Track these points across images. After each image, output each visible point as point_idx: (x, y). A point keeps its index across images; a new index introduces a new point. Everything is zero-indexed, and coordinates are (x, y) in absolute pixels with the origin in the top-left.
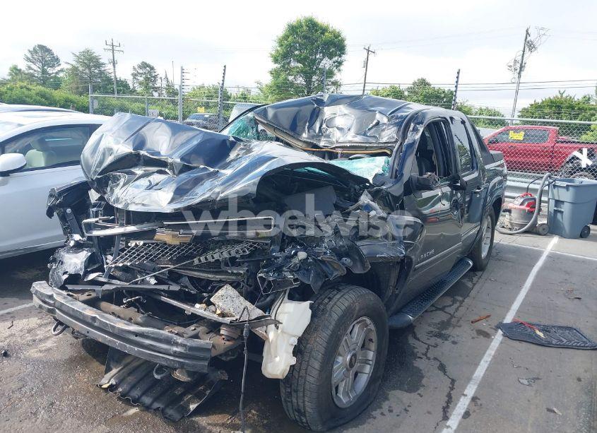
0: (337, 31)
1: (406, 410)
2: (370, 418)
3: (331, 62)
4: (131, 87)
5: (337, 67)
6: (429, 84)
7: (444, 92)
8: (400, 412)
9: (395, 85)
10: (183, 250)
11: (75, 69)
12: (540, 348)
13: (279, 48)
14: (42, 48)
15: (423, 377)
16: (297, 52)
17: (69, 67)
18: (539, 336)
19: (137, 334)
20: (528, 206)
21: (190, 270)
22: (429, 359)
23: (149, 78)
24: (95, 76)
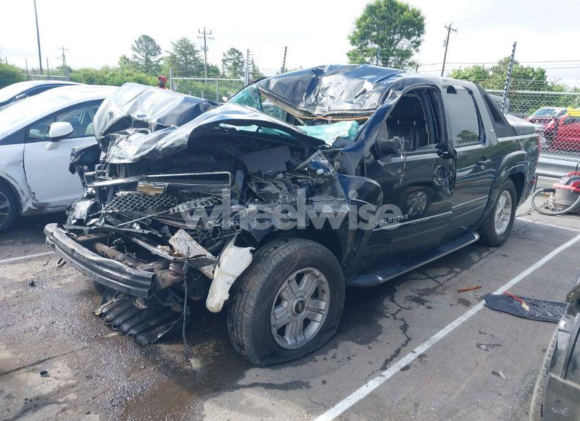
0: (417, 10)
1: (349, 358)
2: (312, 360)
3: (409, 42)
4: (221, 72)
5: (415, 47)
6: (516, 63)
7: (533, 70)
8: (343, 359)
9: (479, 65)
10: (162, 201)
11: (173, 57)
12: (519, 319)
13: (357, 30)
14: (145, 37)
15: (380, 333)
16: (374, 33)
17: (169, 55)
18: (523, 309)
19: (99, 263)
20: (574, 185)
21: (168, 219)
22: (395, 319)
23: (237, 64)
24: (190, 63)
